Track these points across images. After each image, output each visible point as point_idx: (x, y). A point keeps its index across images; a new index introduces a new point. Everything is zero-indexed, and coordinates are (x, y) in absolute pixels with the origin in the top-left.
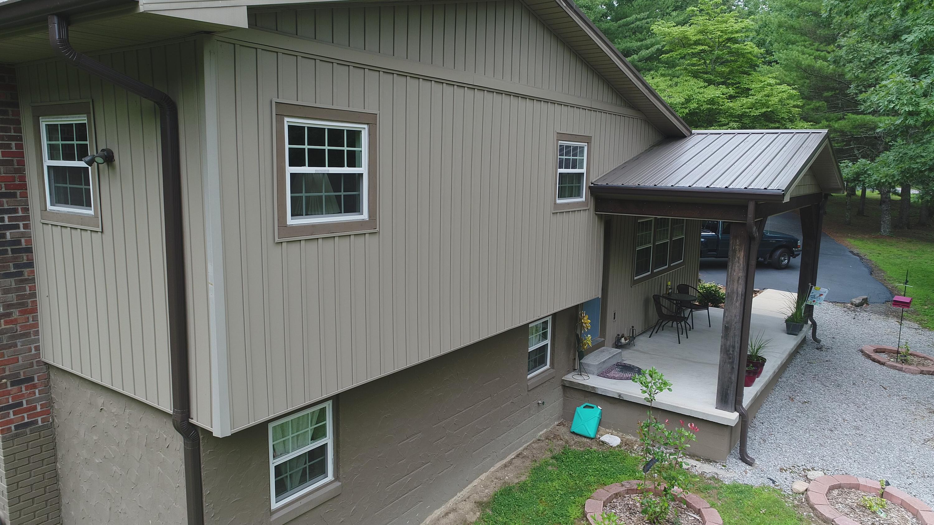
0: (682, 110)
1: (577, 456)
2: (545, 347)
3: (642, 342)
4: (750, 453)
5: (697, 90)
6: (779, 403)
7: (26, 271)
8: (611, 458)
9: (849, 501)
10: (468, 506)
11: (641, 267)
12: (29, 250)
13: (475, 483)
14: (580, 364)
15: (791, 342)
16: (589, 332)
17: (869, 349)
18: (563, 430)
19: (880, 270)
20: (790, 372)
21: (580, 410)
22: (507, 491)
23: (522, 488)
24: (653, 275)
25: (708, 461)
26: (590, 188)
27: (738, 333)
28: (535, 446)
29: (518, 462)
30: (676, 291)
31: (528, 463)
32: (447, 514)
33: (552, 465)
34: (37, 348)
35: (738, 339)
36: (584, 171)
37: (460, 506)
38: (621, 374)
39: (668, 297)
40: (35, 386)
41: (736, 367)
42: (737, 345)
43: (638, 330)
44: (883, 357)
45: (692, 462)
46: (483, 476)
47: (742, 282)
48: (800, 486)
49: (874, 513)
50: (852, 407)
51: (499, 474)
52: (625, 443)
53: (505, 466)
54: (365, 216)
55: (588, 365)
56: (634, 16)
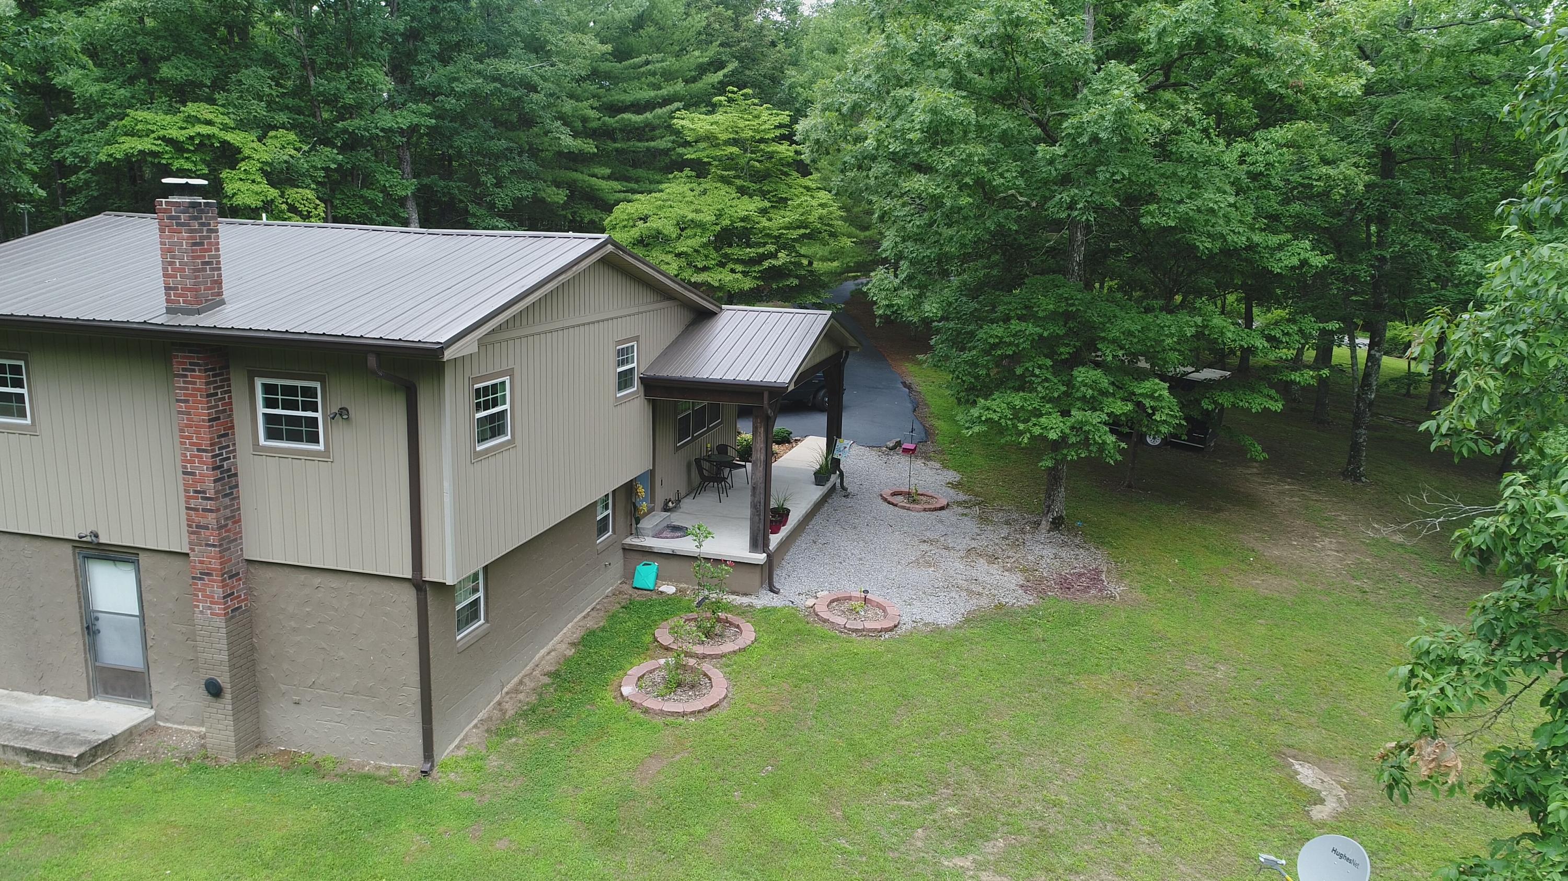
0: (713, 228)
1: (642, 604)
2: (607, 516)
3: (687, 504)
4: (776, 585)
5: (729, 204)
6: (804, 546)
7: (235, 491)
8: (670, 602)
9: (842, 608)
10: (564, 646)
11: (683, 434)
12: (236, 475)
13: (565, 630)
14: (636, 528)
15: (817, 493)
16: (644, 499)
17: (887, 492)
18: (626, 587)
19: (926, 404)
20: (818, 519)
21: (640, 568)
22: (592, 633)
23: (603, 629)
24: (694, 439)
25: (745, 594)
26: (640, 378)
27: (762, 491)
28: (604, 601)
29: (594, 614)
30: (716, 452)
31: (602, 614)
32: (549, 653)
33: (623, 612)
34: (242, 550)
35: (762, 496)
36: (635, 365)
37: (558, 646)
38: (672, 534)
39: (708, 459)
40: (240, 579)
41: (762, 517)
42: (762, 501)
43: (683, 493)
44: (898, 499)
45: (732, 597)
46: (569, 626)
47: (763, 451)
48: (810, 602)
49: (857, 612)
50: (862, 544)
51: (581, 624)
52: (679, 590)
53: (584, 617)
54: (509, 437)
55: (644, 529)
56: (643, 58)
